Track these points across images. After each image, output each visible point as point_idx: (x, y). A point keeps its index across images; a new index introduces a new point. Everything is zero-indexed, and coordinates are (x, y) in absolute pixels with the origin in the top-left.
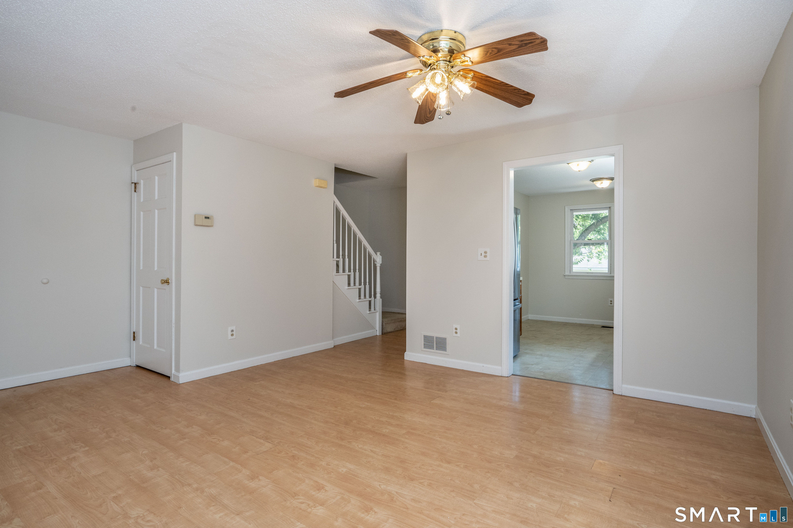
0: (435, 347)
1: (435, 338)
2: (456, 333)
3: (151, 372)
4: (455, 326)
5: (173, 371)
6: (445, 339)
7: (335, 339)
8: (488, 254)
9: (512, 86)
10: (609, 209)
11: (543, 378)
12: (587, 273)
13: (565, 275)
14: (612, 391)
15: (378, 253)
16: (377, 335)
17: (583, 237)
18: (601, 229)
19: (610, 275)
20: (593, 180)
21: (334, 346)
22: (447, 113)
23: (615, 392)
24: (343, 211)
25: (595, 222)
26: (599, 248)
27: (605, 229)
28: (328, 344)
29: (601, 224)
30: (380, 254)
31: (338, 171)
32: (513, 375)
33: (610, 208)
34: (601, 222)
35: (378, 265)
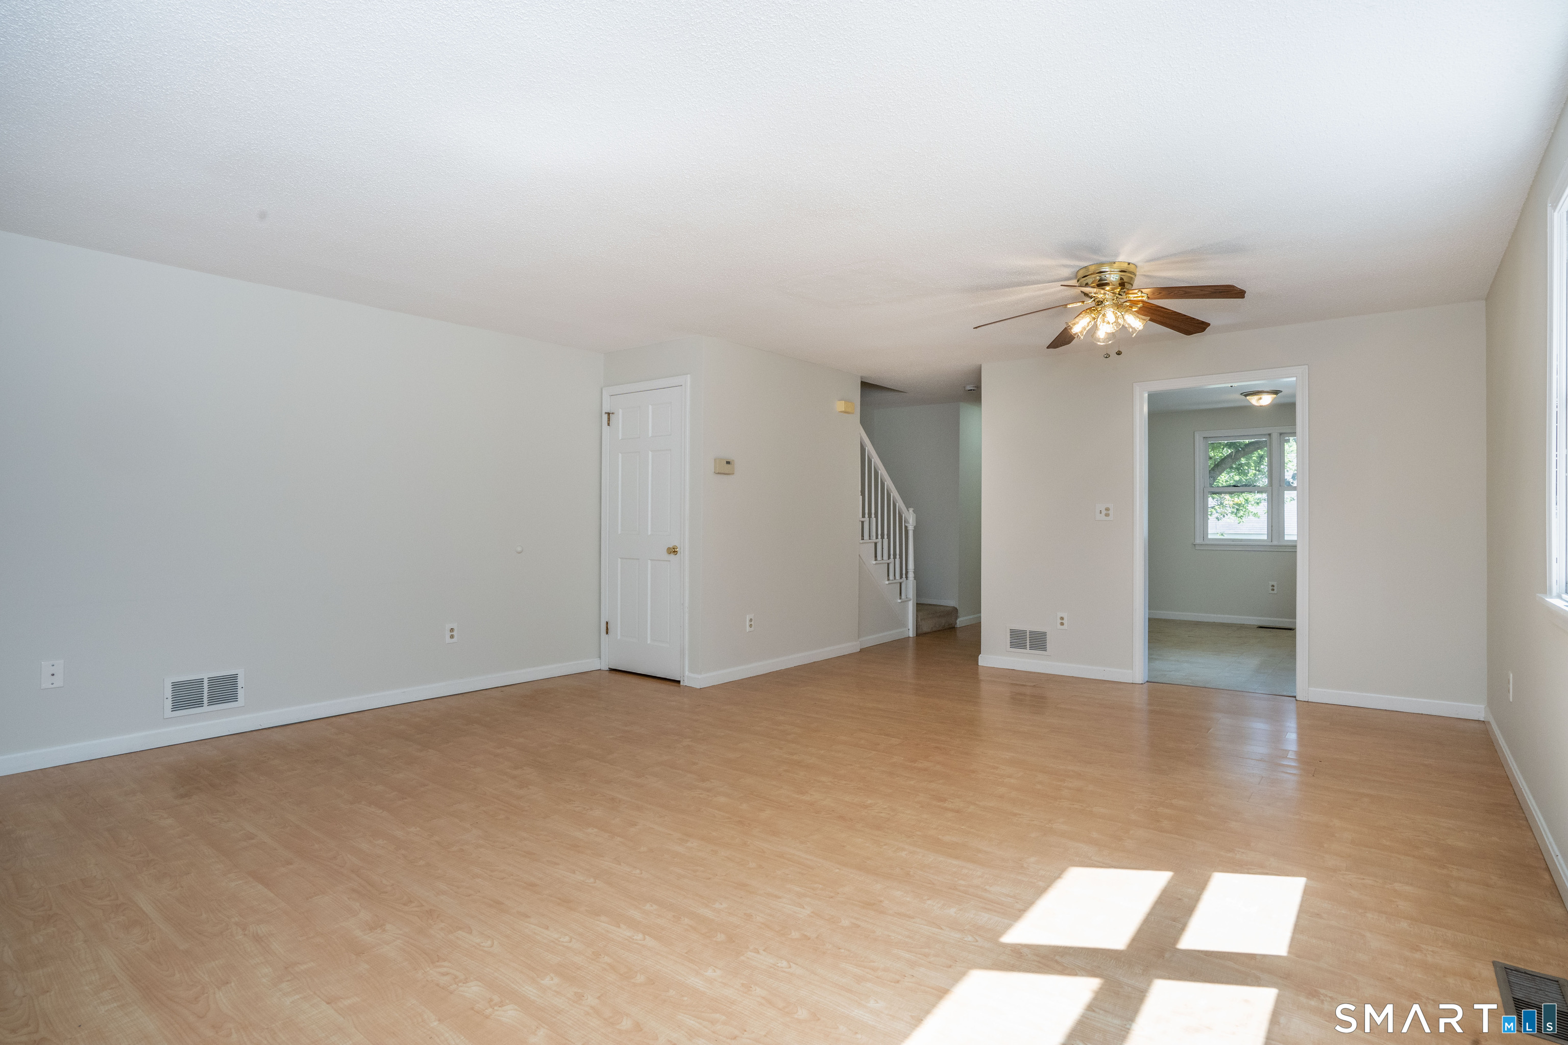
0: (1028, 645)
1: (1028, 632)
2: (1062, 624)
3: (642, 677)
4: (1060, 615)
5: (687, 673)
6: (1044, 634)
7: (860, 640)
8: (1111, 512)
9: (1185, 315)
10: (1268, 436)
11: (1191, 685)
12: (1233, 541)
13: (1195, 545)
14: (1294, 698)
15: (911, 510)
16: (909, 637)
17: (1212, 479)
18: (1241, 465)
19: (1270, 544)
20: (1247, 394)
21: (861, 649)
22: (1118, 353)
23: (1298, 698)
24: (869, 447)
25: (1232, 452)
26: (1238, 498)
27: (1251, 465)
28: (850, 647)
29: (1243, 456)
30: (913, 511)
31: (866, 386)
32: (1147, 682)
33: (1270, 435)
34: (1242, 452)
35: (911, 528)
